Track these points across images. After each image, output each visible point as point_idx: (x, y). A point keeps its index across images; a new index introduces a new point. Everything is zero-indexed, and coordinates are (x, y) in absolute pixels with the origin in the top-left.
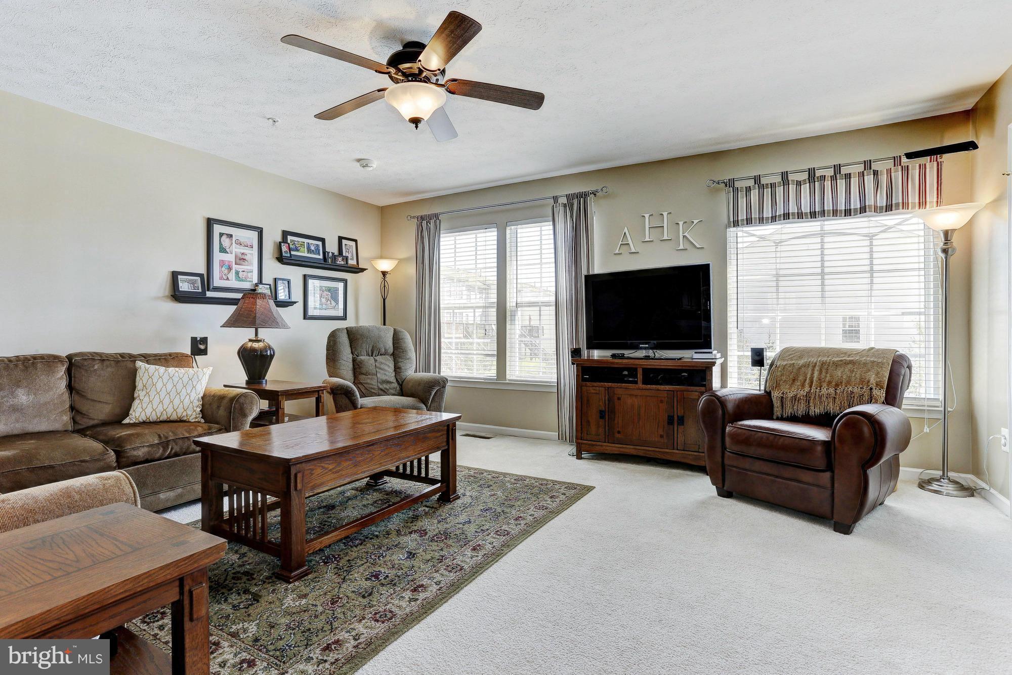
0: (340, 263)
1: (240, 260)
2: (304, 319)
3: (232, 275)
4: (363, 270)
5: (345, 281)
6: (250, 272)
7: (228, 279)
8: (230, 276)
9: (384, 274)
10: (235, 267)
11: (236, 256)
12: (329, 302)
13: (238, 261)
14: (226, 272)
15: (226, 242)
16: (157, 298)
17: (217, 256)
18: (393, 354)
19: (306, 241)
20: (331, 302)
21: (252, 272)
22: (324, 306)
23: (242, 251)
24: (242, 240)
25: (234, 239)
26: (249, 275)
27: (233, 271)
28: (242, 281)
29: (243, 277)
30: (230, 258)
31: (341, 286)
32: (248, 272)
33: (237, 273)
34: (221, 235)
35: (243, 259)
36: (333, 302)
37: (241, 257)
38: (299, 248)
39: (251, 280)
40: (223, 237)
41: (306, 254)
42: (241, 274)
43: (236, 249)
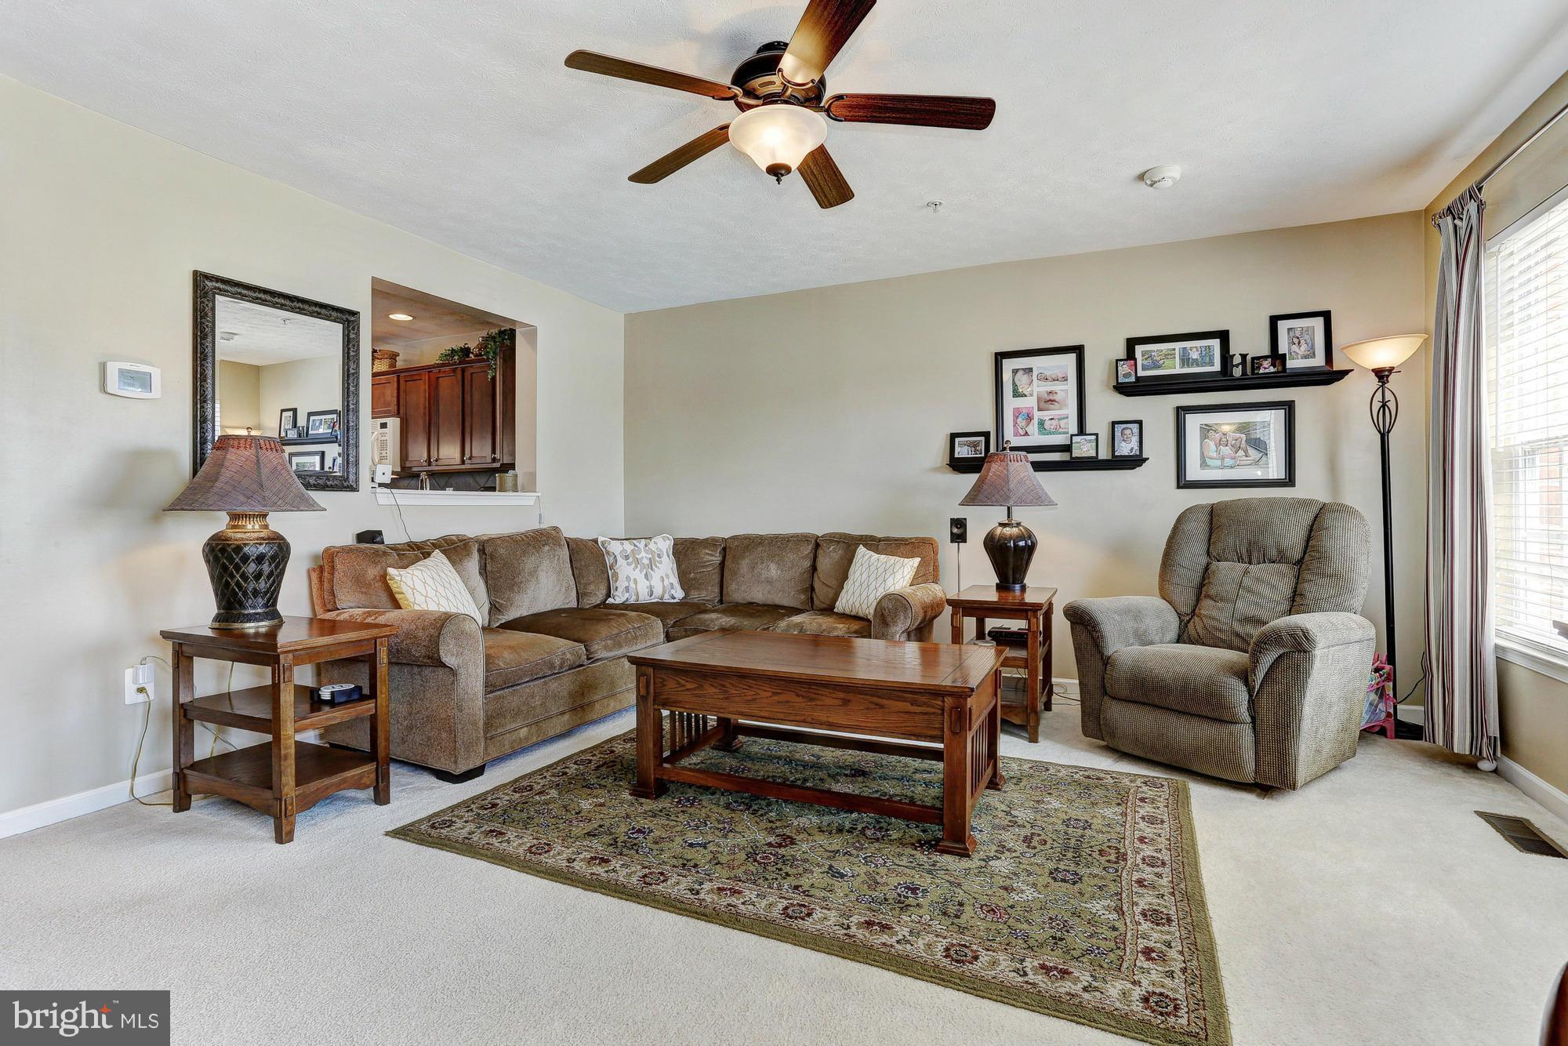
0: (1267, 371)
1: (1047, 402)
2: (1179, 487)
3: (1033, 428)
4: (1343, 374)
5: (1289, 407)
6: (1063, 418)
7: (1026, 434)
8: (1029, 429)
9: (1382, 375)
10: (1037, 415)
11: (1039, 400)
12: (1241, 453)
13: (1043, 405)
14: (1024, 423)
15: (1022, 379)
16: (936, 470)
17: (1010, 404)
18: (1300, 562)
19: (1178, 346)
20: (1246, 451)
21: (1067, 418)
22: (1228, 462)
23: (1049, 389)
24: (1047, 373)
25: (1035, 373)
26: (1062, 423)
27: (1035, 421)
28: (1050, 433)
29: (1052, 427)
30: (1030, 402)
31: (1275, 418)
32: (1060, 419)
33: (1041, 423)
34: (1015, 372)
35: (1051, 400)
36: (1251, 451)
37: (1048, 398)
38: (1161, 362)
39: (1066, 430)
40: (1018, 374)
41: (1178, 370)
42: (1047, 425)
43: (1039, 388)
